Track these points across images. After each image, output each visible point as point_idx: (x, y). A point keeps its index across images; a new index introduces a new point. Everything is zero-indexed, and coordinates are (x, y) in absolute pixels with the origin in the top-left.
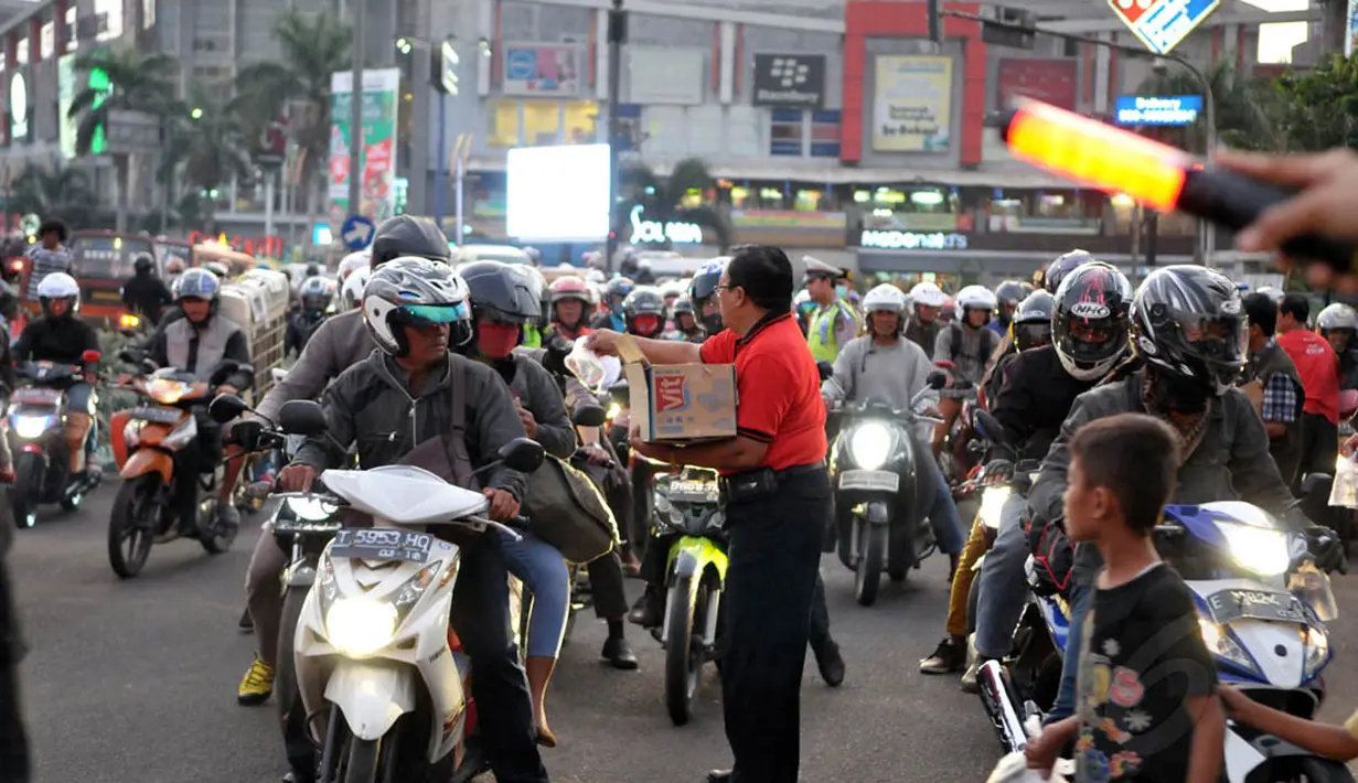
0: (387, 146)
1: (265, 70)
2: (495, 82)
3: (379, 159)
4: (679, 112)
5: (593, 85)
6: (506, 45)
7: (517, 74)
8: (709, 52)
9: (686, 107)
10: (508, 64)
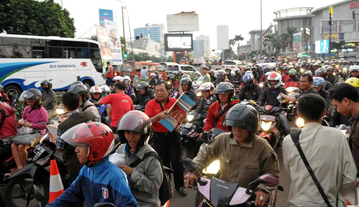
0: (300, 43)
1: (285, 34)
2: (322, 32)
3: (298, 44)
4: (350, 33)
5: (337, 31)
6: (324, 27)
7: (325, 31)
8: (354, 24)
9: (351, 32)
10: (324, 29)
